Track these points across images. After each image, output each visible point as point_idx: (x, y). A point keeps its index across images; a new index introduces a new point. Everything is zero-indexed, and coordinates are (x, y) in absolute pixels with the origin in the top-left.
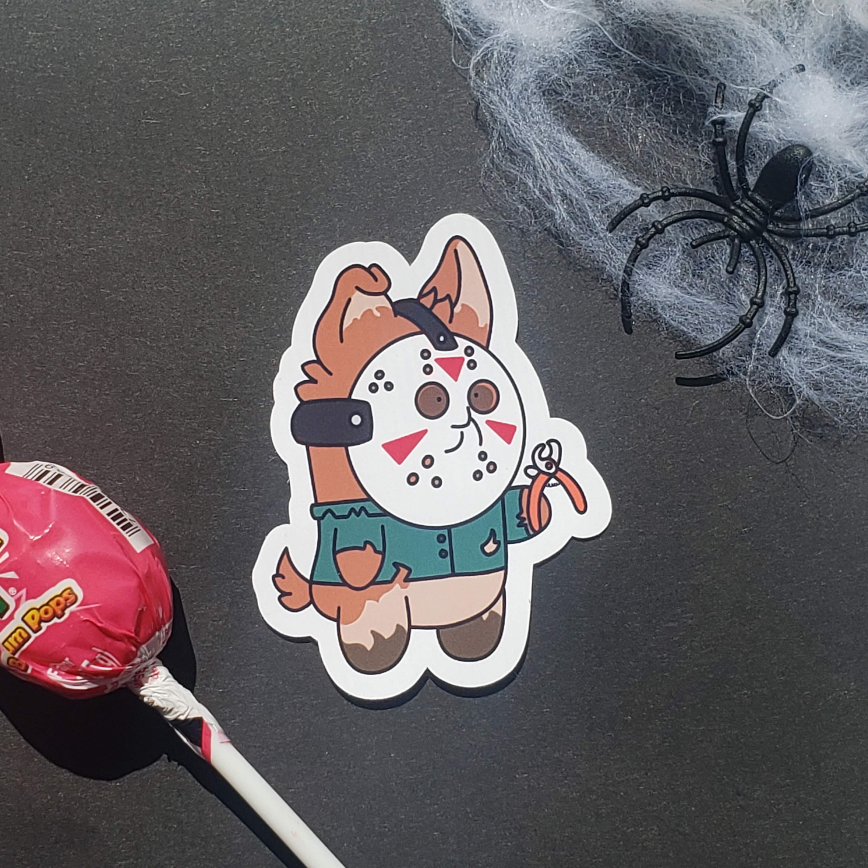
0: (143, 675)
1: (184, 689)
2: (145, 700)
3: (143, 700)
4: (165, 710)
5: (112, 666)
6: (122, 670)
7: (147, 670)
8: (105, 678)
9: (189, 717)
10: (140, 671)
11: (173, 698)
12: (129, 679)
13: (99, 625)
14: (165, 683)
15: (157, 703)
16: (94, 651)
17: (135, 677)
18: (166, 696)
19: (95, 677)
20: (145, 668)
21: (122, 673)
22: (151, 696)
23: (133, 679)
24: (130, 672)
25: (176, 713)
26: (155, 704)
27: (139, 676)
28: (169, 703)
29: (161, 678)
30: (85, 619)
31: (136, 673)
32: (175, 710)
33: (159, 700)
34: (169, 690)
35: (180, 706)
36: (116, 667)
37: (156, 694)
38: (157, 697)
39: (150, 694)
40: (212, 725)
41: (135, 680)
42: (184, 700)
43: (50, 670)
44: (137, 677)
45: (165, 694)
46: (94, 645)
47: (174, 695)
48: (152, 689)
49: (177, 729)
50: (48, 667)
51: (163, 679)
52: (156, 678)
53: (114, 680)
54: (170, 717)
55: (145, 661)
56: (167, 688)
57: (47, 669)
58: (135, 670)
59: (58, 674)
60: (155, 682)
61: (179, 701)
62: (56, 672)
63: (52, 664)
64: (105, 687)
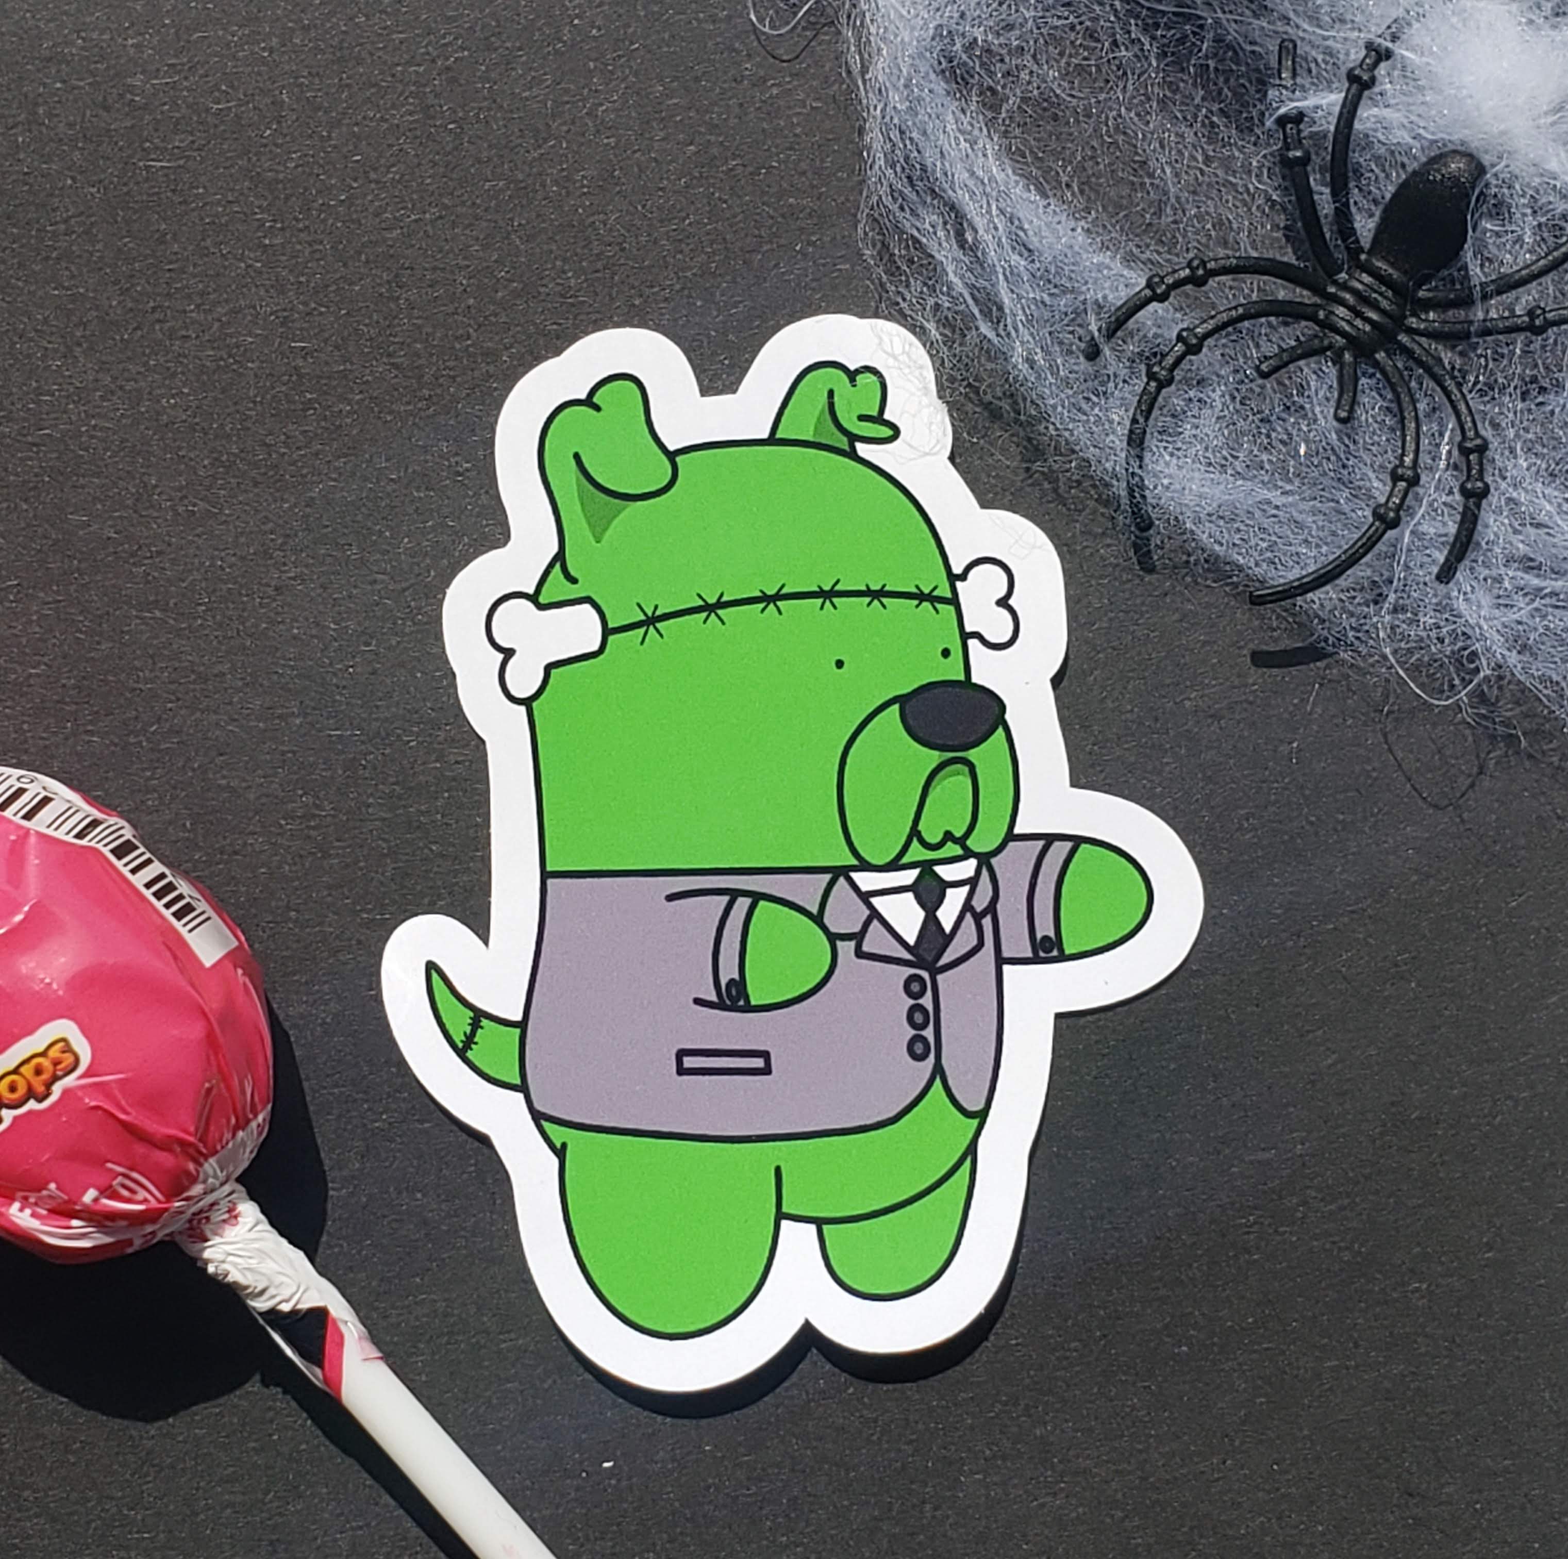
0: (208, 1218)
1: (291, 1247)
2: (211, 1269)
3: (206, 1269)
4: (250, 1290)
5: (145, 1200)
6: (166, 1209)
7: (216, 1207)
8: (131, 1224)
9: (299, 1307)
10: (201, 1211)
11: (269, 1266)
12: (179, 1224)
13: (123, 1117)
14: (252, 1235)
15: (235, 1275)
16: (111, 1170)
17: (190, 1221)
18: (253, 1262)
19: (111, 1224)
20: (212, 1205)
21: (167, 1213)
22: (223, 1262)
23: (187, 1225)
24: (182, 1213)
25: (273, 1297)
26: (230, 1279)
27: (199, 1221)
28: (258, 1277)
29: (245, 1223)
30: (93, 1104)
31: (194, 1214)
32: (272, 1291)
33: (239, 1270)
34: (258, 1250)
35: (282, 1283)
36: (154, 1204)
37: (231, 1258)
38: (235, 1265)
39: (220, 1257)
40: (346, 1322)
41: (191, 1228)
42: (289, 1271)
43: (16, 1205)
44: (195, 1222)
45: (250, 1258)
46: (109, 1157)
47: (269, 1261)
48: (228, 1248)
49: (273, 1328)
50: (12, 1199)
51: (249, 1226)
52: (234, 1225)
53: (149, 1228)
54: (261, 1304)
55: (212, 1191)
56: (256, 1245)
57: (10, 1205)
58: (194, 1209)
59: (34, 1215)
60: (232, 1233)
61: (280, 1273)
62: (28, 1212)
63: (20, 1194)
64: (130, 1243)
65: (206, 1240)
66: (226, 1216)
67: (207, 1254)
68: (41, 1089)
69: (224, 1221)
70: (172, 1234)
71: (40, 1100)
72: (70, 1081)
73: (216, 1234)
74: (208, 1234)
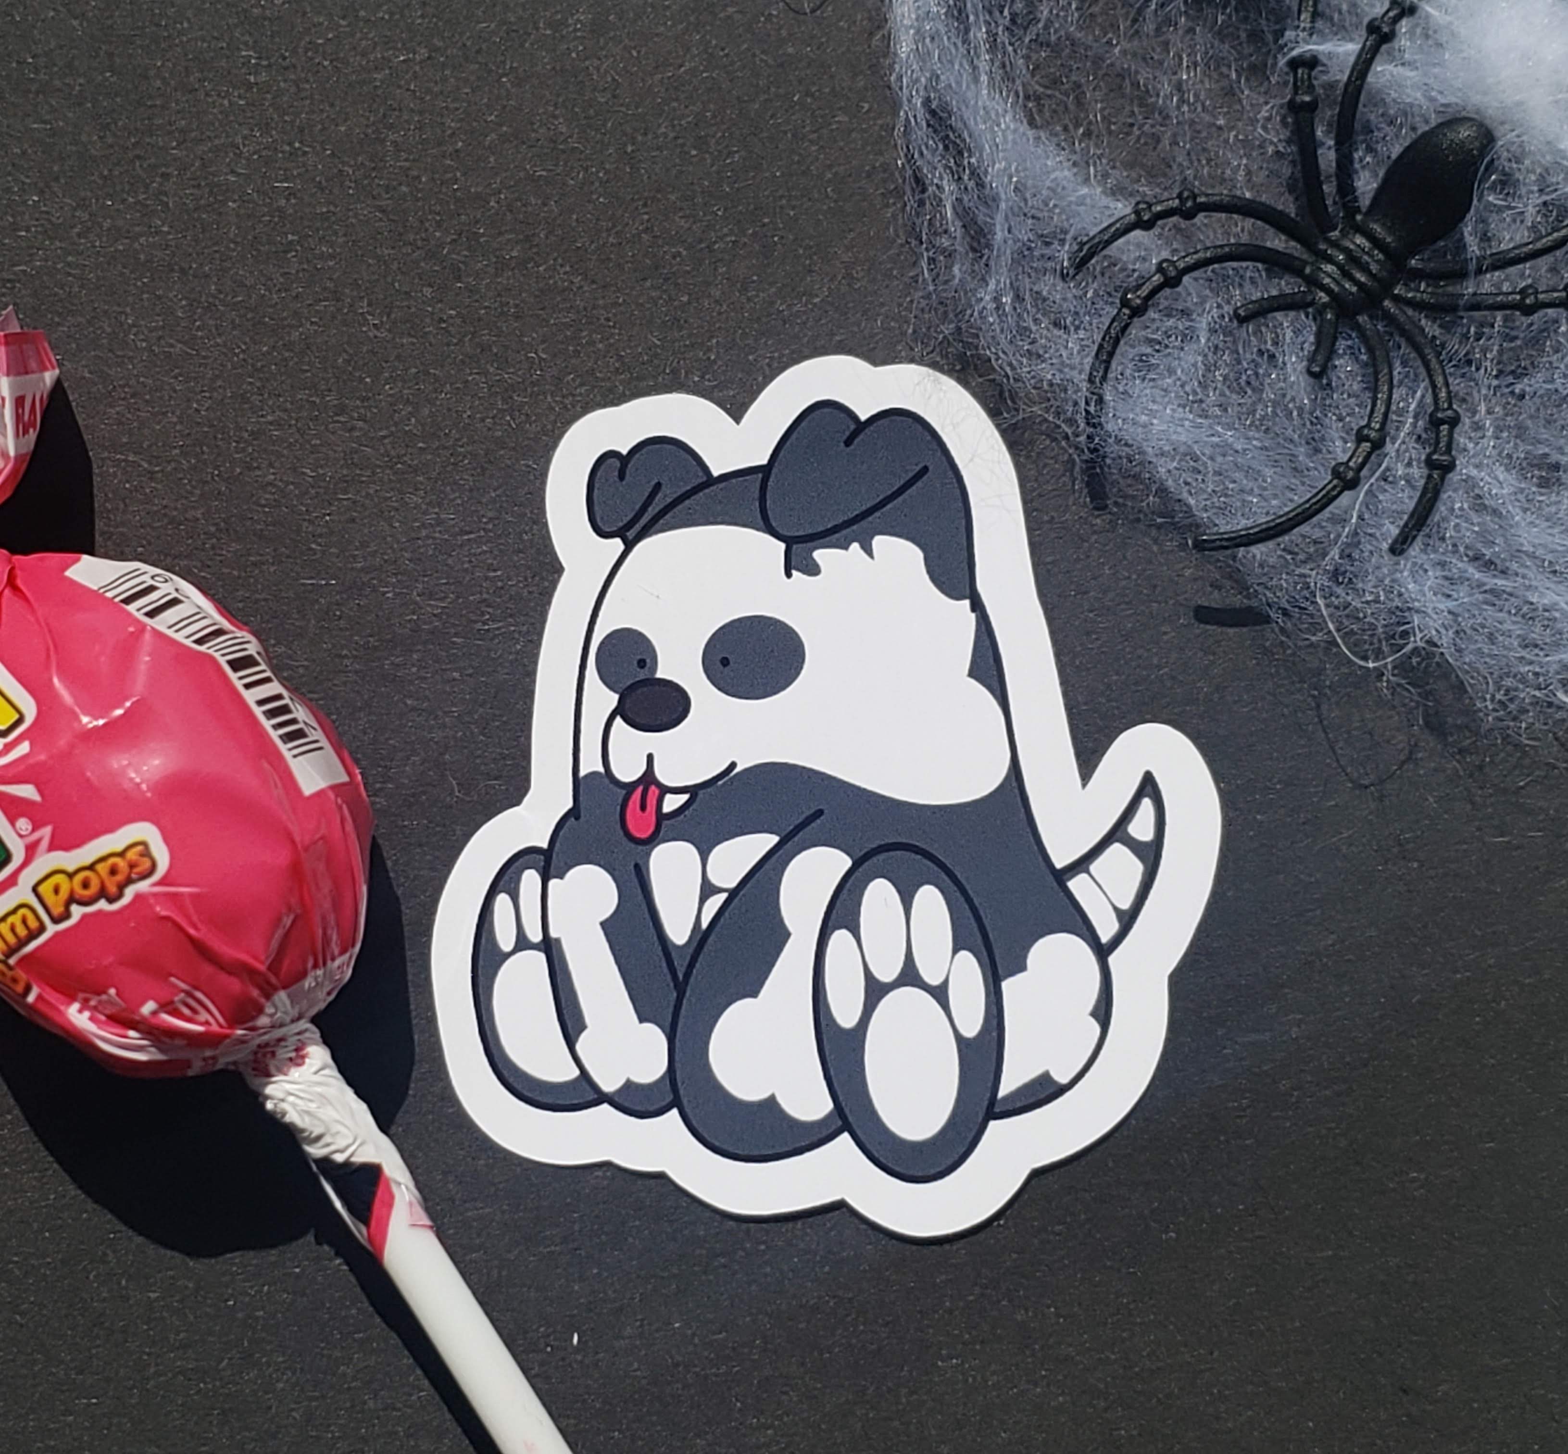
0: (273, 1054)
1: (355, 1097)
2: (269, 1105)
3: (263, 1105)
4: (306, 1134)
5: (207, 1023)
6: (227, 1036)
7: (283, 1044)
8: (189, 1045)
9: (353, 1159)
10: (267, 1045)
11: (328, 1113)
12: (242, 1055)
13: (191, 932)
14: (316, 1078)
15: (293, 1117)
16: (174, 985)
17: (256, 1053)
18: (313, 1106)
19: (167, 1040)
20: (280, 1040)
21: (228, 1041)
22: (283, 1100)
23: (251, 1057)
24: (243, 1042)
25: (328, 1145)
26: (287, 1119)
27: (264, 1055)
28: (316, 1122)
29: (311, 1065)
30: (164, 913)
31: (259, 1046)
32: (327, 1139)
33: (297, 1111)
34: (321, 1095)
35: (338, 1133)
36: (215, 1028)
37: (291, 1099)
38: (294, 1105)
39: (281, 1095)
40: (399, 1184)
41: (256, 1061)
42: (348, 1122)
43: (76, 1006)
44: (259, 1055)
45: (311, 1101)
46: (173, 971)
47: (329, 1108)
48: (288, 1086)
49: (326, 1178)
50: (72, 999)
51: (314, 1069)
52: (299, 1065)
53: (208, 1053)
54: (315, 1151)
55: (282, 1025)
56: (319, 1089)
57: (69, 1004)
58: (258, 1041)
59: (92, 1019)
60: (295, 1073)
61: (338, 1122)
62: (87, 1014)
63: (81, 995)
64: (188, 1064)
65: (269, 1075)
66: (293, 1055)
67: (269, 1090)
68: (112, 889)
69: (291, 1059)
70: (235, 1063)
71: (111, 901)
72: (143, 886)
73: (281, 1071)
74: (273, 1070)
